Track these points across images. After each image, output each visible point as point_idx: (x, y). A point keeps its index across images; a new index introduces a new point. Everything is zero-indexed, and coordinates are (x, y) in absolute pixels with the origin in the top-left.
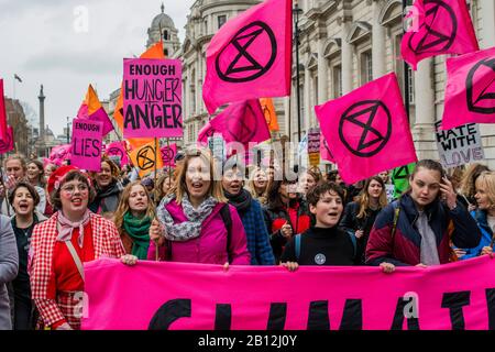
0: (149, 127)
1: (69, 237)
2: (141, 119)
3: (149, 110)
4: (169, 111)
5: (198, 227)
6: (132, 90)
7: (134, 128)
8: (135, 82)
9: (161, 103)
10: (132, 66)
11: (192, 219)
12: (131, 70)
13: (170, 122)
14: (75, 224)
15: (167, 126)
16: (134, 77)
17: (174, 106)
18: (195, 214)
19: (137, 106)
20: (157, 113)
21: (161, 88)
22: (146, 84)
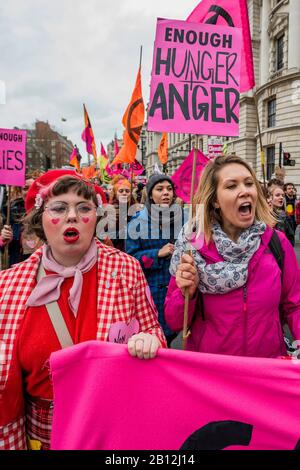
0: (188, 118)
1: (56, 296)
2: (177, 106)
3: (190, 93)
4: (220, 97)
5: (243, 270)
6: (167, 62)
7: (164, 117)
8: (172, 53)
9: (208, 85)
10: (168, 30)
11: (232, 259)
12: (168, 34)
13: (221, 113)
14: (67, 272)
15: (215, 119)
16: (172, 45)
17: (228, 91)
18: (238, 251)
19: (171, 86)
20: (201, 98)
21: (209, 64)
22: (188, 56)
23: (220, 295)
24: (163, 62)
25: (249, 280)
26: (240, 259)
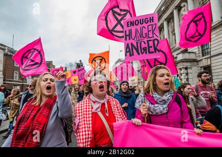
0: (139, 54)
1: (99, 110)
2: (134, 51)
3: (139, 44)
4: (151, 43)
5: (166, 107)
6: (129, 35)
7: (130, 56)
8: (130, 31)
9: (145, 40)
10: (128, 22)
12: (128, 24)
13: (152, 49)
14: (102, 101)
15: (150, 53)
16: (130, 28)
17: (154, 40)
18: (164, 100)
19: (132, 44)
20: (143, 45)
21: (145, 31)
22: (137, 30)
23: (157, 115)
24: (128, 35)
25: (168, 111)
26: (165, 103)
